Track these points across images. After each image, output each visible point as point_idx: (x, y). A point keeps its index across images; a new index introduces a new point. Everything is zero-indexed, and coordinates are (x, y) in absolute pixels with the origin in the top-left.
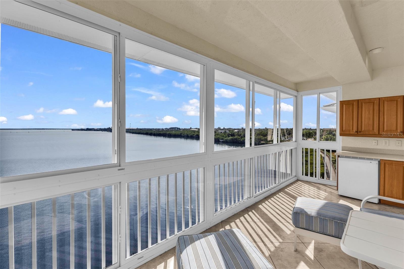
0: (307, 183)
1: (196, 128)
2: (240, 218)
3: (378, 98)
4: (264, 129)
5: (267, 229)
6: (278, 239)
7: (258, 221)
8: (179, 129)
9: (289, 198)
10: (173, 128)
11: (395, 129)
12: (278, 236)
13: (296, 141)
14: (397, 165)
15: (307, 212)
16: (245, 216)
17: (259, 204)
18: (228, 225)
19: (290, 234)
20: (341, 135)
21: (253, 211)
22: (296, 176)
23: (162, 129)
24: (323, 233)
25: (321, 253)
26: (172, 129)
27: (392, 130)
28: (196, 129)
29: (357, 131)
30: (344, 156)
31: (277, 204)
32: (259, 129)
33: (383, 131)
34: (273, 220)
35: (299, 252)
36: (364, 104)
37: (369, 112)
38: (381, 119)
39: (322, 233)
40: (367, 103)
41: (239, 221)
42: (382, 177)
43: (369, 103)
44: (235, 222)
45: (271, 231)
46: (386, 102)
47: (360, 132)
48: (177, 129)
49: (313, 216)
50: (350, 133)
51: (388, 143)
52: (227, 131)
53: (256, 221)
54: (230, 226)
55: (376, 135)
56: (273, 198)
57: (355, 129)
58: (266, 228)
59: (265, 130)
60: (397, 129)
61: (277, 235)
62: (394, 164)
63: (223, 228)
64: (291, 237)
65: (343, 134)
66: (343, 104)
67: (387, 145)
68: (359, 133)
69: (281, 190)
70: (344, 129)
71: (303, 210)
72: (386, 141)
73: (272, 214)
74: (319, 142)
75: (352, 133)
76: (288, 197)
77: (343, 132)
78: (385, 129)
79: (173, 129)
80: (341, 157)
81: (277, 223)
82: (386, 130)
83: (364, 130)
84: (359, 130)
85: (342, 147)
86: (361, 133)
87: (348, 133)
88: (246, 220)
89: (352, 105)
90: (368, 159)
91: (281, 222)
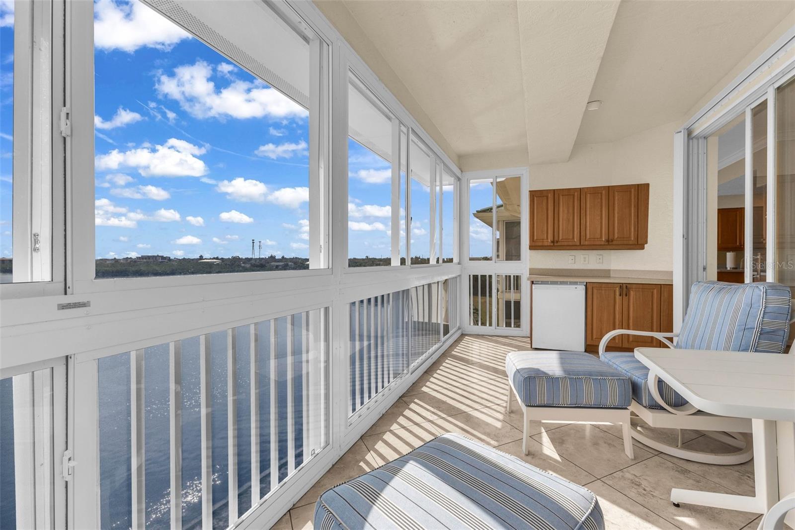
0: (478, 337)
1: (216, 257)
2: (398, 420)
3: (578, 188)
4: (363, 259)
5: (459, 428)
6: (488, 442)
7: (436, 417)
8: (166, 261)
9: (465, 365)
10: (149, 257)
11: (599, 237)
12: (485, 435)
13: (459, 264)
14: (607, 289)
15: (547, 372)
16: (404, 413)
17: (420, 385)
18: (380, 441)
19: (503, 427)
20: (532, 247)
21: (416, 400)
22: (459, 328)
23: (112, 260)
24: (576, 405)
25: (564, 445)
26: (146, 259)
27: (595, 239)
28: (214, 258)
29: (552, 240)
30: (539, 281)
31: (451, 379)
32: (355, 259)
33: (586, 240)
34: (460, 410)
35: (534, 455)
36: (561, 196)
37: (568, 211)
38: (583, 222)
39: (574, 406)
40: (566, 195)
41: (398, 427)
42: (589, 309)
43: (567, 195)
44: (391, 431)
45: (469, 430)
46: (589, 195)
47: (557, 242)
48: (160, 260)
49: (559, 378)
50: (544, 245)
51: (587, 259)
52: (290, 264)
53: (431, 419)
54: (383, 442)
55: (576, 245)
56: (440, 369)
57: (550, 238)
58: (457, 427)
59: (366, 261)
60: (601, 237)
61: (483, 434)
62: (603, 288)
63: (371, 452)
64: (507, 432)
65: (535, 246)
66: (533, 196)
67: (587, 262)
68: (555, 245)
69: (445, 355)
70: (535, 238)
71: (538, 370)
72: (585, 256)
73: (454, 399)
74: (495, 262)
75: (546, 244)
76: (463, 363)
77: (534, 243)
78: (588, 237)
79: (149, 259)
80: (535, 284)
81: (470, 413)
82: (589, 239)
83: (562, 239)
84: (556, 239)
85: (530, 269)
86: (559, 244)
87: (540, 244)
88: (411, 421)
89: (546, 198)
90: (572, 283)
91: (476, 410)
